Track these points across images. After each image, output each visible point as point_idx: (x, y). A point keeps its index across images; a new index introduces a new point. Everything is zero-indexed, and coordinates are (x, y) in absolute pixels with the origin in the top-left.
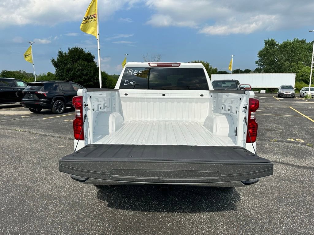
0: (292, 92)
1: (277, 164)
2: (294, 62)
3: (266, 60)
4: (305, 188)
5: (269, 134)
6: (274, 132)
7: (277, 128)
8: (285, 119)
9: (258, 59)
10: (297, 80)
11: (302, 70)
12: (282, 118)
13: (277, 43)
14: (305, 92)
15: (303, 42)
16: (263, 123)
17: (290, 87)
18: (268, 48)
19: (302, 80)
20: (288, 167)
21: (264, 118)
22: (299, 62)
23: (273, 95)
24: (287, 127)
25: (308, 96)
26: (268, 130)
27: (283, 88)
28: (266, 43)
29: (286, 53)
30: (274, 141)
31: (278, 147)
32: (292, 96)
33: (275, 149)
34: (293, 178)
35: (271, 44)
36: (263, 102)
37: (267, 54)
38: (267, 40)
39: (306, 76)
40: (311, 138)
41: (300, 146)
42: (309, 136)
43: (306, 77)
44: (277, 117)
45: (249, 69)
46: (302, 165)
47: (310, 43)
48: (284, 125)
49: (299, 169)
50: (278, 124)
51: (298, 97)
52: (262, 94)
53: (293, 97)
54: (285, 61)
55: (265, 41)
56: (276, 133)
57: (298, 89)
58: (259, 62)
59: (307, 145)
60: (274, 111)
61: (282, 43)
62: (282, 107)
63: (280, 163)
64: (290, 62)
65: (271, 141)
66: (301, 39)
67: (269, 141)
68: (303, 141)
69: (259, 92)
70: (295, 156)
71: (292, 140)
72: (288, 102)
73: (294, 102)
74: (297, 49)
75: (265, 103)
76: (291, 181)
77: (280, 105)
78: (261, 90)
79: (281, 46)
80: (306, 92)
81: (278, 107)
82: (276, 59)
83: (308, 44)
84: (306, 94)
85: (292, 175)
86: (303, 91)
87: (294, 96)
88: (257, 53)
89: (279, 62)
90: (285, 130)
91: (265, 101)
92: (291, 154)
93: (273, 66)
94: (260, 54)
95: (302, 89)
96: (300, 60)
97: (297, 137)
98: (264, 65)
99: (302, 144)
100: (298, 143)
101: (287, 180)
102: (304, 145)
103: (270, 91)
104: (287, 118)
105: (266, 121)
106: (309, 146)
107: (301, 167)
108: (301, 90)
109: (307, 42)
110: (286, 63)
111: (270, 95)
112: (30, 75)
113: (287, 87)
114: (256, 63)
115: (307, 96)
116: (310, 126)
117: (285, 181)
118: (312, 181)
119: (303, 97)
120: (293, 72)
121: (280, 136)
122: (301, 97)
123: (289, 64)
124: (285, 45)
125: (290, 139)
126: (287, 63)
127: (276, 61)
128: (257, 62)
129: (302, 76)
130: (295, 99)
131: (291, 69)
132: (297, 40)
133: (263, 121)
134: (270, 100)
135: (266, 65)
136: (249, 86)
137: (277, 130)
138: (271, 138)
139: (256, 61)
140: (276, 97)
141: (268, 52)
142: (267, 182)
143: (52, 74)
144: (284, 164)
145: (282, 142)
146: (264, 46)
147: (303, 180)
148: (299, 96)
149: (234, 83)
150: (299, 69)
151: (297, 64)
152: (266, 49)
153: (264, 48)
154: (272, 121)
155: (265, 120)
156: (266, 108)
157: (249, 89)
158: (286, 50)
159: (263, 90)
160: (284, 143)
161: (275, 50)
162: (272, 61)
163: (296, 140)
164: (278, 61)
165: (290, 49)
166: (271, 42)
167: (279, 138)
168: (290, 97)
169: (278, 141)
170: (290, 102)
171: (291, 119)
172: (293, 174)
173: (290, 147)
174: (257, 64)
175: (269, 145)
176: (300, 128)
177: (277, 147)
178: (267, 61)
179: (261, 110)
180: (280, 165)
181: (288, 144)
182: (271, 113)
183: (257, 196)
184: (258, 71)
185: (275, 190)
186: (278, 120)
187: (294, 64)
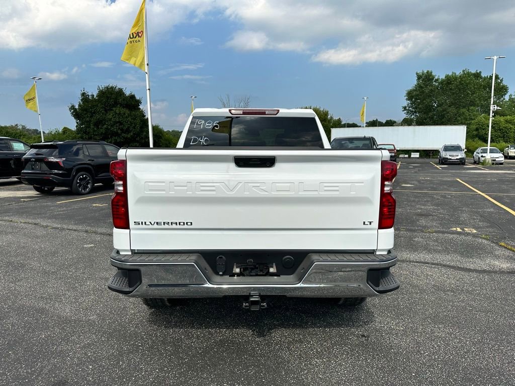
0: (461, 155)
1: (433, 266)
2: (464, 107)
3: (418, 105)
4: (474, 302)
5: (423, 222)
6: (431, 217)
7: (435, 212)
8: (449, 198)
9: (406, 103)
10: (469, 136)
11: (476, 121)
12: (444, 197)
13: (436, 78)
14: (481, 155)
15: (477, 75)
16: (413, 204)
17: (457, 148)
18: (422, 85)
19: (477, 136)
20: (450, 272)
21: (416, 197)
22: (472, 108)
23: (432, 161)
24: (452, 210)
25: (487, 162)
26: (421, 215)
27: (447, 148)
28: (419, 77)
29: (451, 92)
30: (430, 232)
31: (437, 241)
32: (461, 162)
33: (431, 243)
34: (458, 286)
35: (426, 79)
36: (416, 172)
37: (421, 95)
38: (420, 72)
39: (484, 129)
40: (487, 227)
41: (470, 238)
42: (485, 224)
43: (483, 131)
44: (437, 194)
45: (393, 119)
46: (472, 267)
47: (487, 77)
48: (447, 207)
49: (467, 274)
50: (437, 205)
51: (471, 163)
52: (414, 160)
53: (464, 164)
54: (450, 106)
55: (417, 74)
56: (433, 219)
57: (470, 151)
58: (407, 108)
59: (481, 238)
60: (432, 185)
61: (444, 78)
62: (445, 179)
63: (437, 264)
64: (457, 108)
65: (426, 233)
66: (473, 71)
67: (423, 232)
68: (475, 231)
69: (410, 156)
70: (462, 254)
71: (459, 230)
72: (454, 171)
73: (464, 171)
74: (467, 86)
75: (418, 173)
76: (454, 292)
77: (443, 177)
78: (412, 153)
79: (442, 82)
80: (484, 155)
81: (439, 180)
82: (435, 103)
83: (485, 78)
84: (483, 159)
85: (455, 282)
86: (479, 153)
87: (465, 162)
88: (405, 93)
89: (439, 108)
90: (448, 214)
91: (419, 170)
92: (455, 252)
93: (431, 114)
94: (410, 95)
95: (477, 151)
96: (473, 104)
97: (467, 225)
98: (415, 112)
99: (474, 235)
100: (468, 234)
101: (448, 291)
102: (477, 237)
103: (426, 154)
104: (451, 196)
105: (419, 201)
106: (484, 239)
107: (469, 270)
108: (475, 153)
109: (483, 75)
110: (450, 109)
111: (427, 160)
112: (33, 133)
113: (453, 148)
114: (404, 110)
115: (485, 161)
116: (487, 208)
117: (444, 291)
118: (487, 290)
119: (478, 164)
120: (462, 124)
121: (440, 224)
122: (475, 163)
123: (455, 111)
124: (449, 81)
125: (455, 229)
126: (452, 110)
127: (436, 105)
128: (405, 108)
129: (477, 129)
130: (465, 166)
131: (459, 118)
132: (468, 73)
133: (414, 201)
134: (426, 168)
135: (419, 112)
136: (392, 147)
137: (435, 216)
138: (425, 227)
139: (404, 106)
140: (437, 164)
141: (423, 92)
142: (417, 293)
143: (70, 130)
144: (444, 266)
145: (443, 233)
146: (416, 83)
147: (473, 290)
148: (473, 161)
149: (367, 142)
150: (472, 119)
151: (468, 111)
152: (419, 87)
153: (416, 85)
154: (428, 201)
155: (417, 200)
156: (419, 181)
157: (393, 151)
158: (451, 89)
159: (415, 153)
160: (446, 235)
161: (433, 88)
162: (429, 106)
163: (465, 229)
164: (438, 106)
165: (457, 86)
166: (426, 76)
167: (438, 227)
168: (459, 164)
169: (436, 232)
170: (458, 171)
171: (458, 198)
172: (457, 281)
173: (454, 241)
174: (405, 112)
175: (422, 238)
176: (472, 212)
177: (434, 241)
178: (420, 106)
179: (411, 184)
180: (438, 268)
181: (451, 236)
182: (427, 188)
183: (401, 315)
184: (407, 122)
185: (429, 305)
186: (438, 199)
187: (464, 110)
